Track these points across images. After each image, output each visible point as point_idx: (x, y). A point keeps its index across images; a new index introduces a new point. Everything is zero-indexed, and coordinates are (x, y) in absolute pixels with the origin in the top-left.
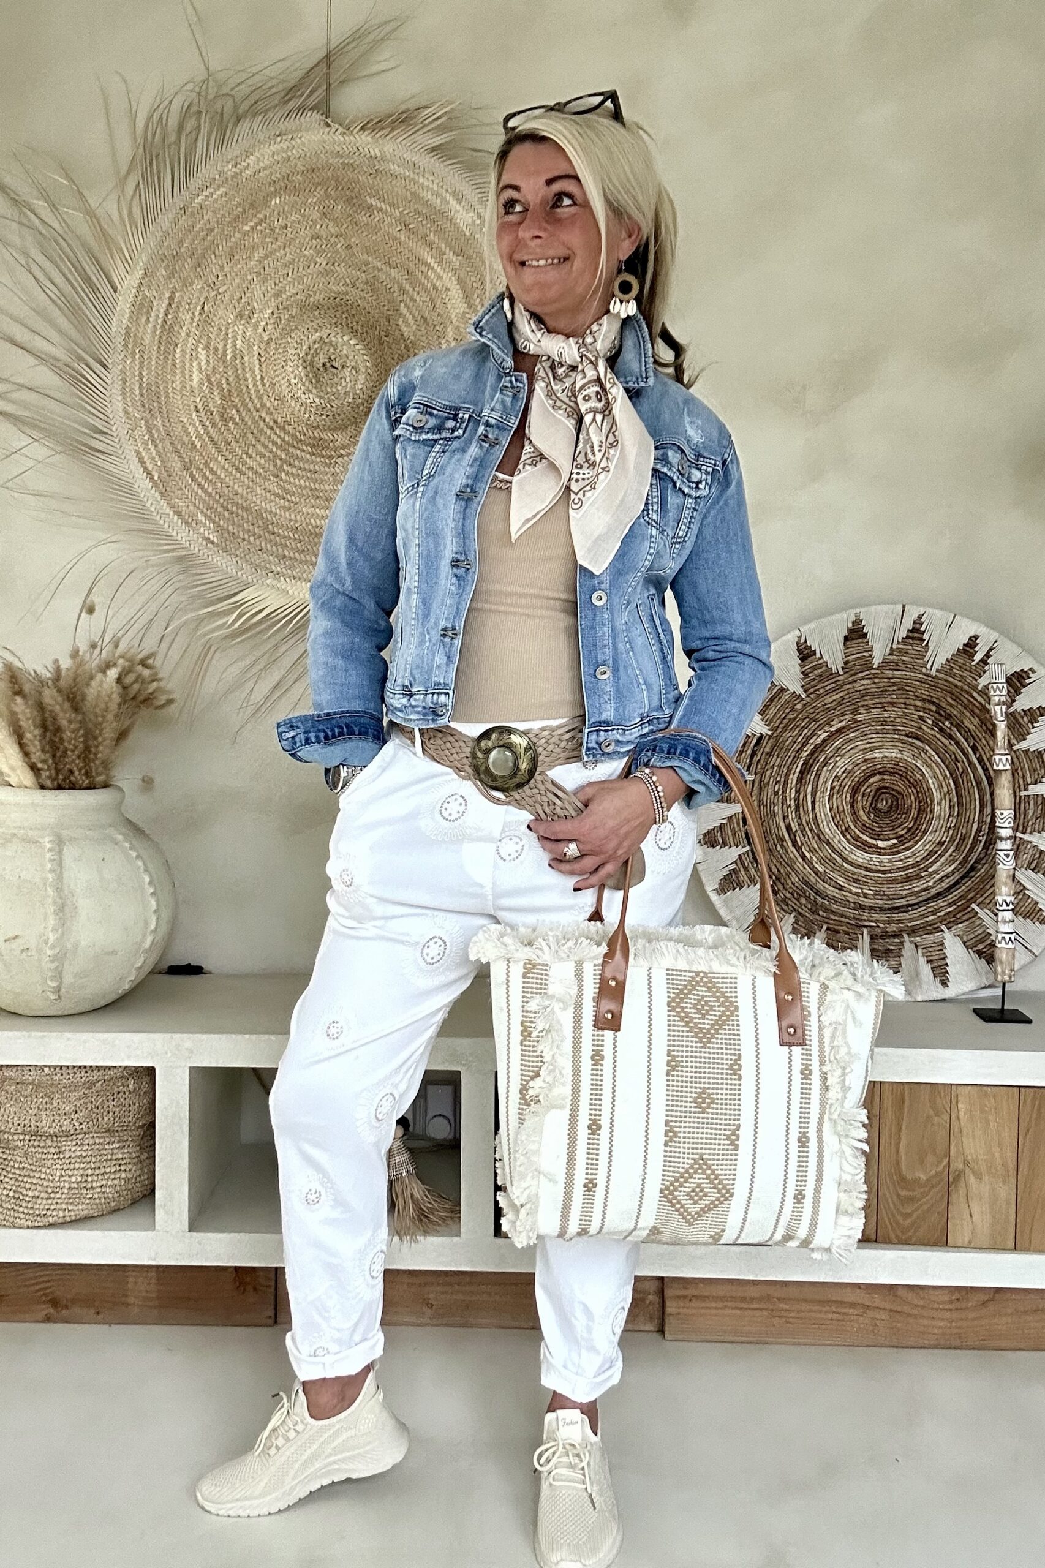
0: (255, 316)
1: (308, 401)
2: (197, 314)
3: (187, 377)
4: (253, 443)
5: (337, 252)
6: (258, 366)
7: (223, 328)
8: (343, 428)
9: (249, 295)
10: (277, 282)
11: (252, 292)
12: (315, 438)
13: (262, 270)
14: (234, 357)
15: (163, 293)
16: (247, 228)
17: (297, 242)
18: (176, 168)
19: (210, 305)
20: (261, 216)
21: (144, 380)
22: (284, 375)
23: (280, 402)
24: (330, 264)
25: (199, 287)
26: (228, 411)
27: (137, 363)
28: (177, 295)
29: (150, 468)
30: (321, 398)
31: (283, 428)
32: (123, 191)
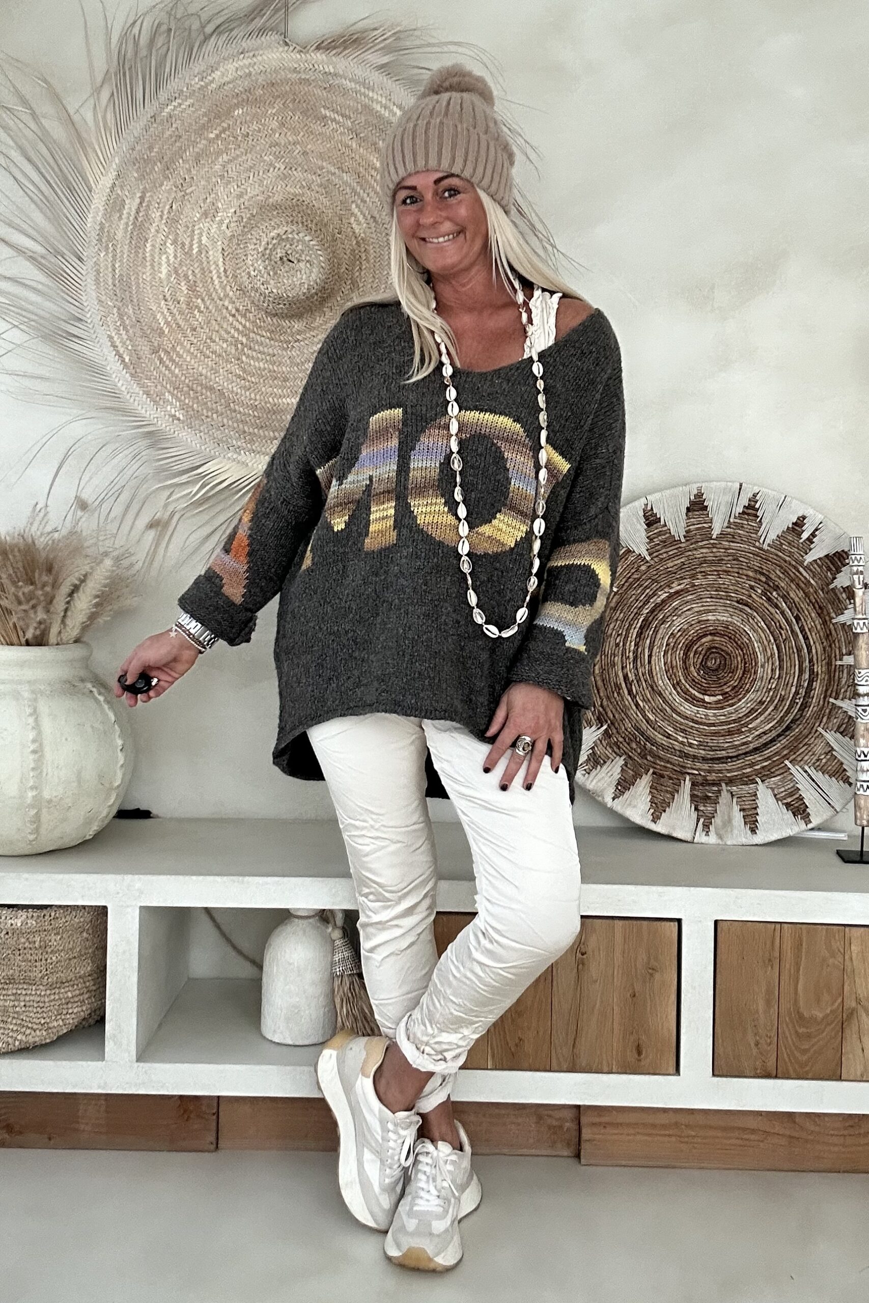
0: (219, 214)
1: (267, 291)
2: (165, 213)
3: (156, 269)
4: (217, 329)
5: (295, 158)
6: (221, 260)
7: (190, 226)
8: (299, 316)
9: (214, 196)
10: (239, 184)
11: (217, 194)
12: (274, 323)
13: (226, 174)
14: (200, 252)
15: (135, 194)
16: (212, 136)
17: (258, 148)
18: (147, 82)
19: (178, 204)
20: (225, 125)
21: (117, 271)
22: (245, 267)
23: (241, 292)
24: (288, 168)
25: (167, 188)
26: (194, 300)
27: (110, 255)
28: (148, 195)
29: (121, 350)
30: (278, 288)
31: (244, 316)
32: (98, 99)
